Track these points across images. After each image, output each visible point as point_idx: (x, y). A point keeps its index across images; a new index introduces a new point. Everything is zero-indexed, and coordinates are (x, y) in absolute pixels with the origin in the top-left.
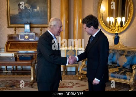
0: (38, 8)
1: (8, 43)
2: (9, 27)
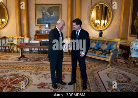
0: (54, 14)
1: (36, 35)
2: (36, 25)
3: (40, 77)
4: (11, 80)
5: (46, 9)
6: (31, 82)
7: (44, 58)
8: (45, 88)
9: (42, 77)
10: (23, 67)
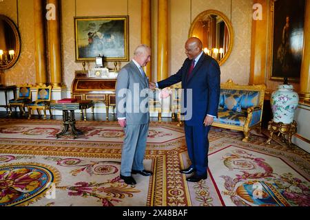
0: (113, 37)
1: (75, 81)
2: (77, 61)
3: (79, 171)
4: (15, 176)
5: (98, 27)
6: (58, 181)
7: (91, 130)
8: (85, 194)
9: (83, 170)
10: (45, 150)
